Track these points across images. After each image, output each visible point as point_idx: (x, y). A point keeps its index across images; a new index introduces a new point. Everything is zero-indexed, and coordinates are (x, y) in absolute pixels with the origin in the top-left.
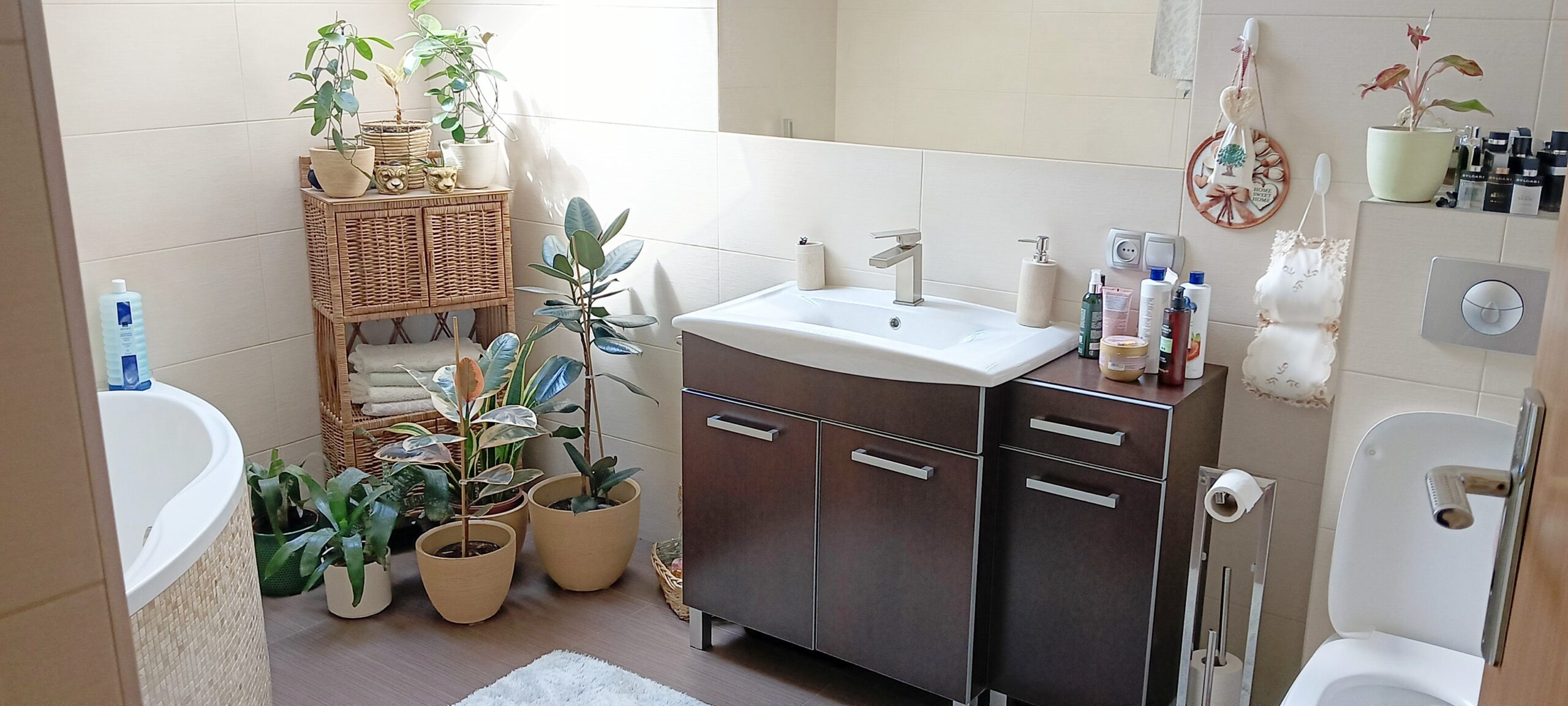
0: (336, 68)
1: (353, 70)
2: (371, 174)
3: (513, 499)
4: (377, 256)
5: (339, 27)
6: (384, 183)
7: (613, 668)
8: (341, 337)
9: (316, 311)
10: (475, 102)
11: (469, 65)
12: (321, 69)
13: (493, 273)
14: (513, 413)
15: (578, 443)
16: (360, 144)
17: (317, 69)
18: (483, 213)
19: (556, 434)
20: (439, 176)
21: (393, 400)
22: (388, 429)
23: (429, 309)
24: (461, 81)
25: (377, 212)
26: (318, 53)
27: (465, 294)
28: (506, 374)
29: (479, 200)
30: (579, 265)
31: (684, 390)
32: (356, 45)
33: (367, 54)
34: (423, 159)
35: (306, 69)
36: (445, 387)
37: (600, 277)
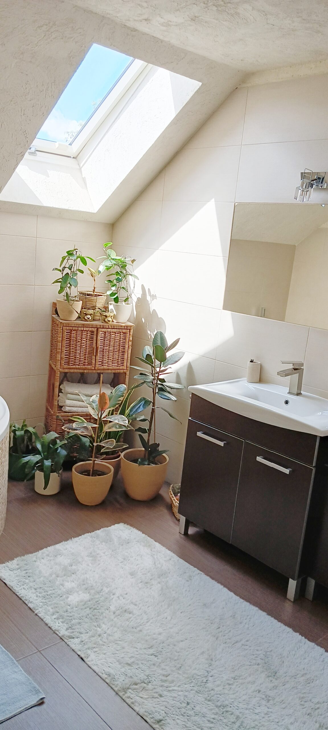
0: (72, 268)
1: (78, 269)
2: (79, 312)
3: (116, 455)
4: (77, 346)
5: (75, 251)
6: (84, 316)
7: (144, 535)
8: (57, 377)
9: (50, 365)
10: (125, 287)
11: (124, 272)
12: (66, 267)
13: (122, 359)
14: (119, 418)
15: (145, 436)
16: (76, 299)
17: (64, 267)
18: (122, 333)
19: (136, 430)
20: (106, 316)
21: (75, 406)
22: (70, 418)
23: (94, 370)
24: (120, 278)
25: (79, 328)
26: (66, 261)
27: (110, 366)
28: (119, 401)
29: (121, 328)
30: (156, 359)
31: (190, 418)
32: (81, 259)
33: (84, 262)
34: (101, 308)
35: (60, 267)
36: (94, 403)
37: (164, 365)
